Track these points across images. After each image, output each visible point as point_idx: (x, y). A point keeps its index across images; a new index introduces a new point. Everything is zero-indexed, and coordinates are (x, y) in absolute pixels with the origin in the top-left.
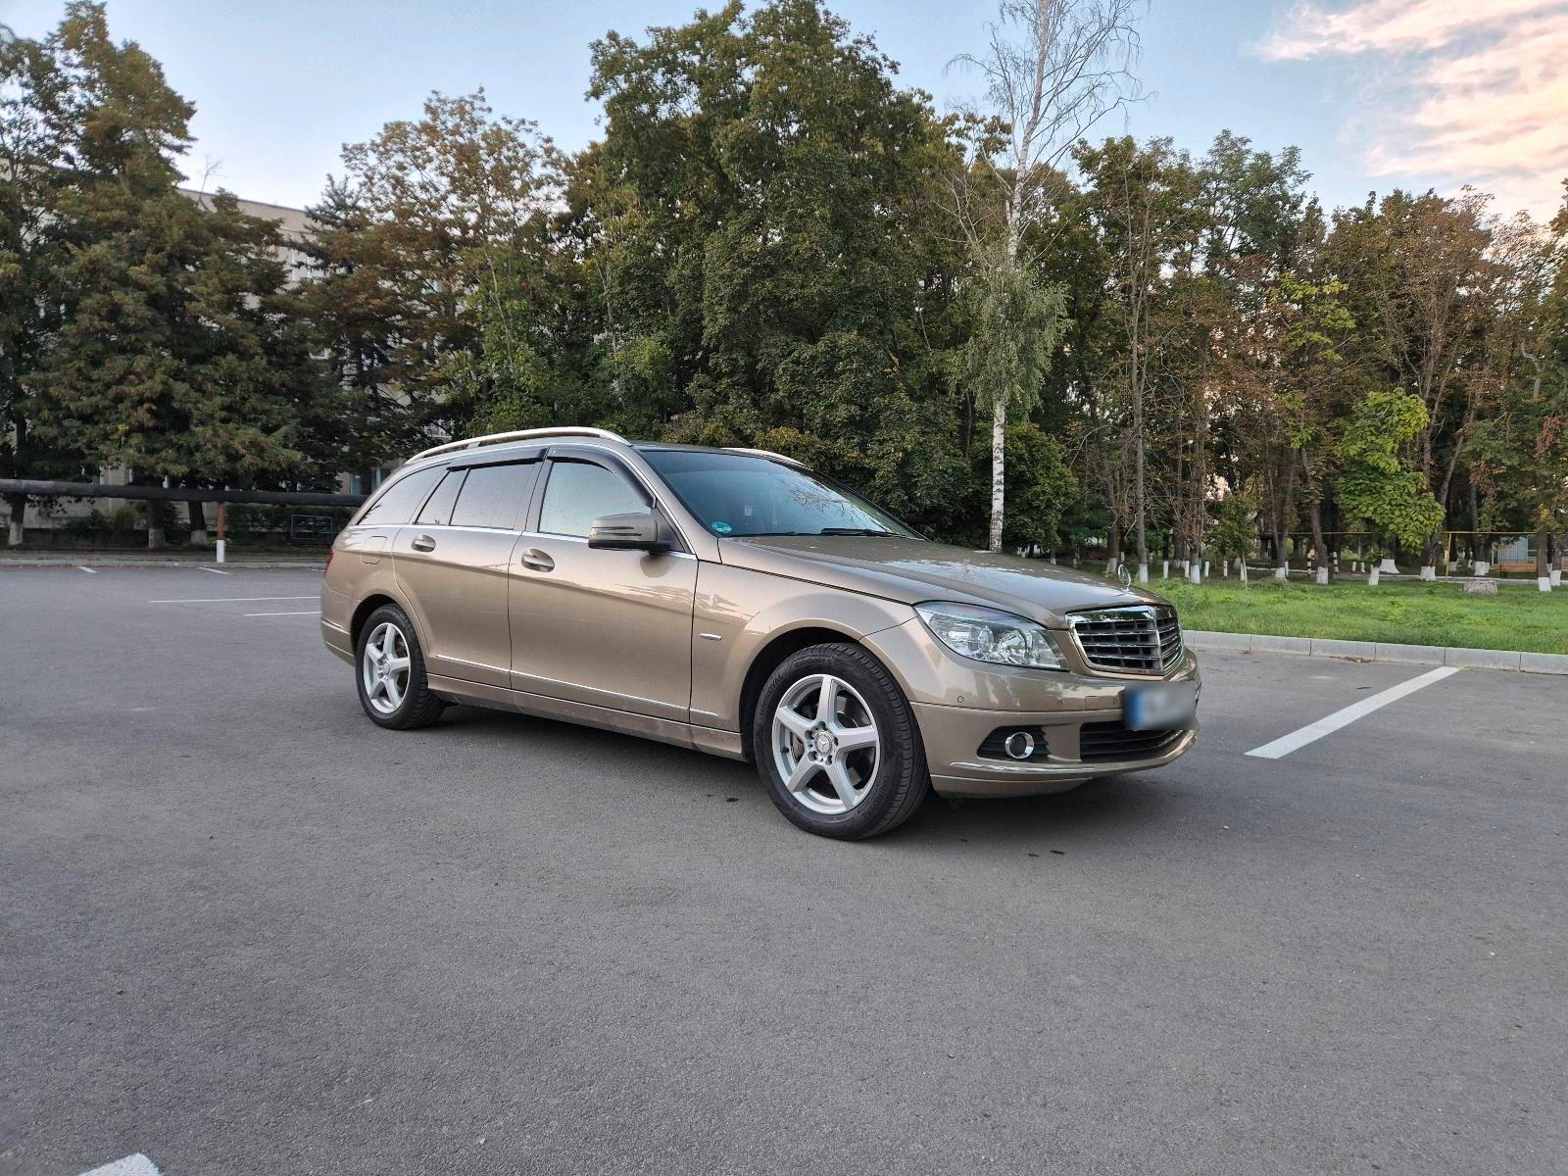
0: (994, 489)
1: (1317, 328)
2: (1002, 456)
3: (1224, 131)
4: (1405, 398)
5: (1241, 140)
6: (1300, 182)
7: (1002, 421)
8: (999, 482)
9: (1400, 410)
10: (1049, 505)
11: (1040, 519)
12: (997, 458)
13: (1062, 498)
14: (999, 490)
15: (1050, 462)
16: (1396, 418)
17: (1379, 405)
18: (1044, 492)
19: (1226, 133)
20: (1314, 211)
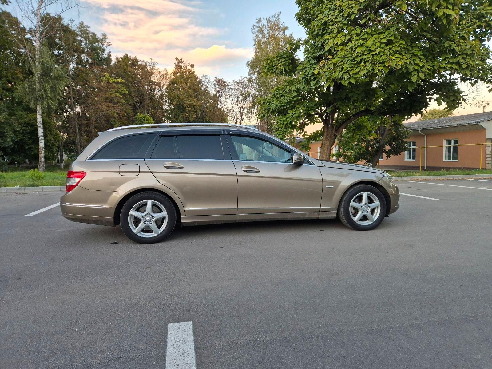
0: (39, 139)
1: (117, 92)
2: (42, 126)
3: (82, 22)
4: (148, 116)
5: (87, 26)
6: (109, 45)
7: (41, 113)
8: (41, 136)
9: (147, 119)
10: (53, 145)
11: (50, 150)
12: (40, 127)
13: (57, 142)
14: (42, 139)
15: (51, 129)
16: (146, 122)
17: (141, 117)
18: (51, 140)
19: (83, 23)
20: (109, 55)
